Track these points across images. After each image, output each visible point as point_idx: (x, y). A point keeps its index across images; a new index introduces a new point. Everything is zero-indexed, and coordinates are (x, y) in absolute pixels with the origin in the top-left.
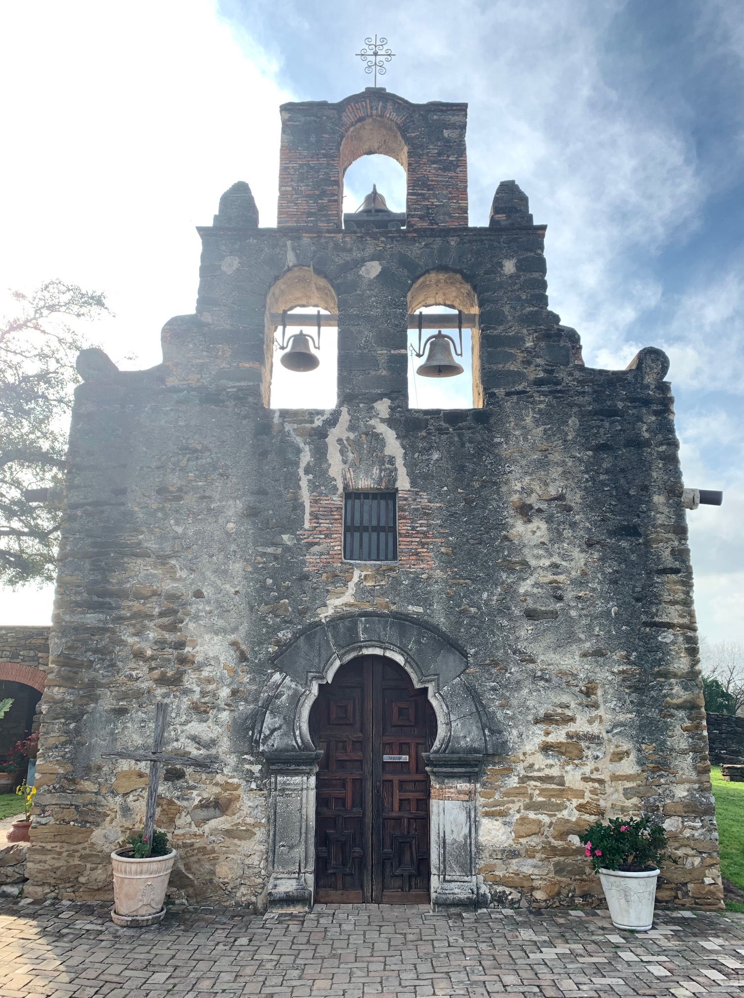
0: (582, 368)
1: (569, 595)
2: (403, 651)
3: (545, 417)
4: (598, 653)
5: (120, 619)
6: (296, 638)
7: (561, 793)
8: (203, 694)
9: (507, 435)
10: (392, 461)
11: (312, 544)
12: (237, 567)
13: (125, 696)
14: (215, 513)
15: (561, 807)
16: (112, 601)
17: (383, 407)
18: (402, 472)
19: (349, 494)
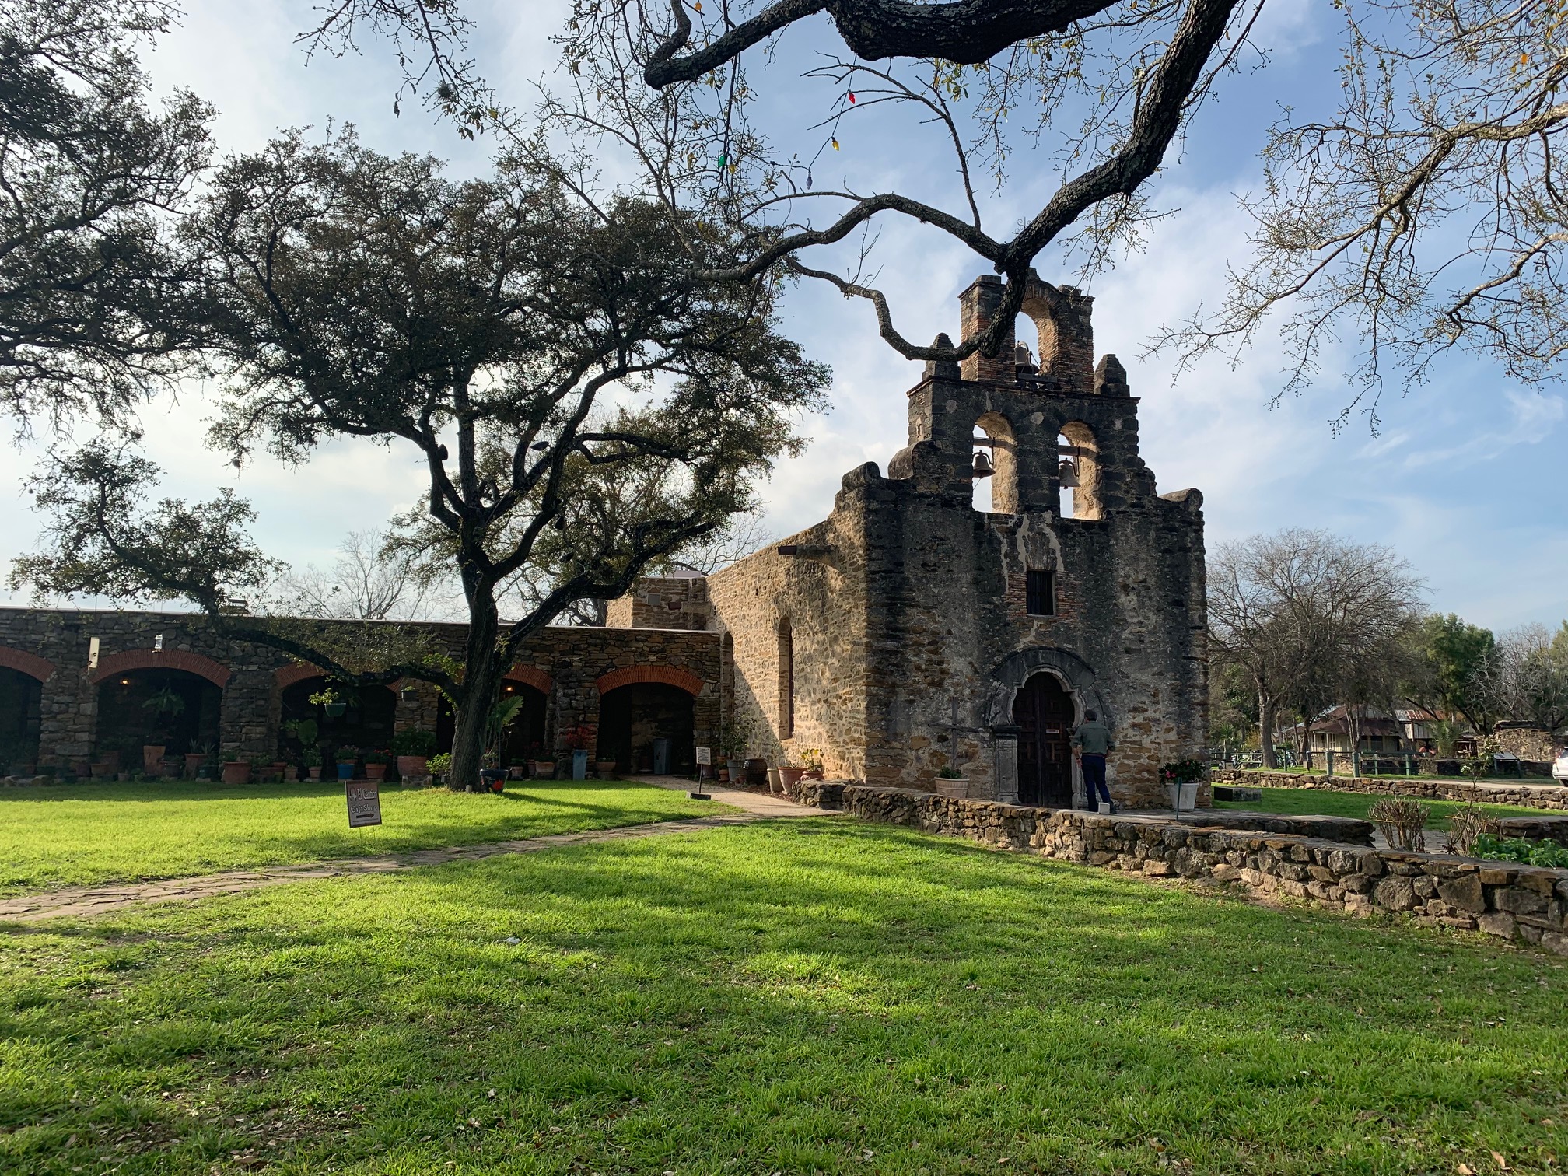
0: (1155, 497)
1: (1147, 640)
2: (1062, 671)
3: (1138, 529)
4: (1160, 674)
5: (906, 646)
6: (1005, 660)
7: (1140, 750)
8: (955, 692)
9: (1117, 540)
10: (1054, 552)
11: (1009, 604)
12: (969, 616)
13: (912, 692)
14: (956, 581)
15: (1140, 757)
16: (900, 634)
17: (1048, 515)
18: (1060, 560)
19: (1030, 572)
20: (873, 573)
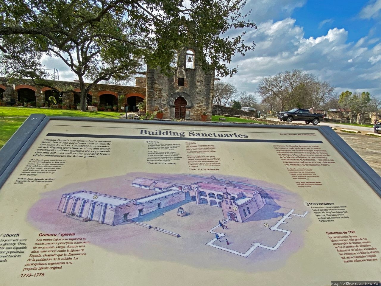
1: (201, 91)
2: (184, 96)
3: (201, 70)
4: (203, 97)
5: (155, 91)
6: (173, 94)
8: (164, 99)
9: (197, 72)
10: (184, 74)
11: (175, 84)
12: (167, 86)
13: (155, 99)
14: (164, 79)
15: (198, 112)
17: (183, 67)
18: (185, 76)
19: (179, 78)
20: (148, 77)
